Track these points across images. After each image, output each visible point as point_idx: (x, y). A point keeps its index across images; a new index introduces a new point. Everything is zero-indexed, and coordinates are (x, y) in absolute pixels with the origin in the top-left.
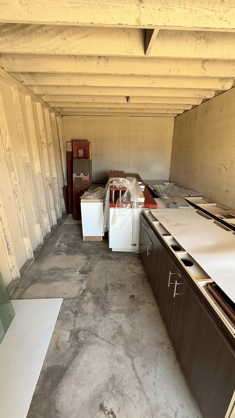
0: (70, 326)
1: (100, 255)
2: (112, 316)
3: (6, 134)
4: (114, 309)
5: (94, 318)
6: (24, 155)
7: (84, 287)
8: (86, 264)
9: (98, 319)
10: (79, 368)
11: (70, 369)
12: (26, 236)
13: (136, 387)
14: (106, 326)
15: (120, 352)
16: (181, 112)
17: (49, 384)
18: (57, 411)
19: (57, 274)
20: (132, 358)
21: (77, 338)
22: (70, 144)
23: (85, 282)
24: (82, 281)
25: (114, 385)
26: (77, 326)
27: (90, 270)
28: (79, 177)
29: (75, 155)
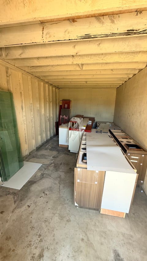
0: (42, 172)
1: (64, 152)
2: (59, 172)
3: (31, 98)
4: (61, 170)
5: (52, 172)
6: (37, 106)
7: (52, 162)
8: (56, 155)
9: (53, 172)
10: (40, 183)
11: (38, 182)
12: (34, 139)
13: (58, 191)
14: (55, 174)
15: (57, 182)
16: (119, 86)
17: (29, 184)
18: (30, 190)
19: (44, 156)
20: (60, 184)
21: (43, 175)
22: (61, 101)
23: (53, 161)
24: (52, 160)
25: (50, 189)
26: (44, 172)
27: (57, 157)
28: (63, 117)
29: (63, 107)
